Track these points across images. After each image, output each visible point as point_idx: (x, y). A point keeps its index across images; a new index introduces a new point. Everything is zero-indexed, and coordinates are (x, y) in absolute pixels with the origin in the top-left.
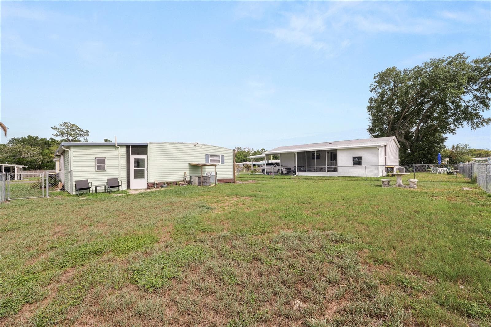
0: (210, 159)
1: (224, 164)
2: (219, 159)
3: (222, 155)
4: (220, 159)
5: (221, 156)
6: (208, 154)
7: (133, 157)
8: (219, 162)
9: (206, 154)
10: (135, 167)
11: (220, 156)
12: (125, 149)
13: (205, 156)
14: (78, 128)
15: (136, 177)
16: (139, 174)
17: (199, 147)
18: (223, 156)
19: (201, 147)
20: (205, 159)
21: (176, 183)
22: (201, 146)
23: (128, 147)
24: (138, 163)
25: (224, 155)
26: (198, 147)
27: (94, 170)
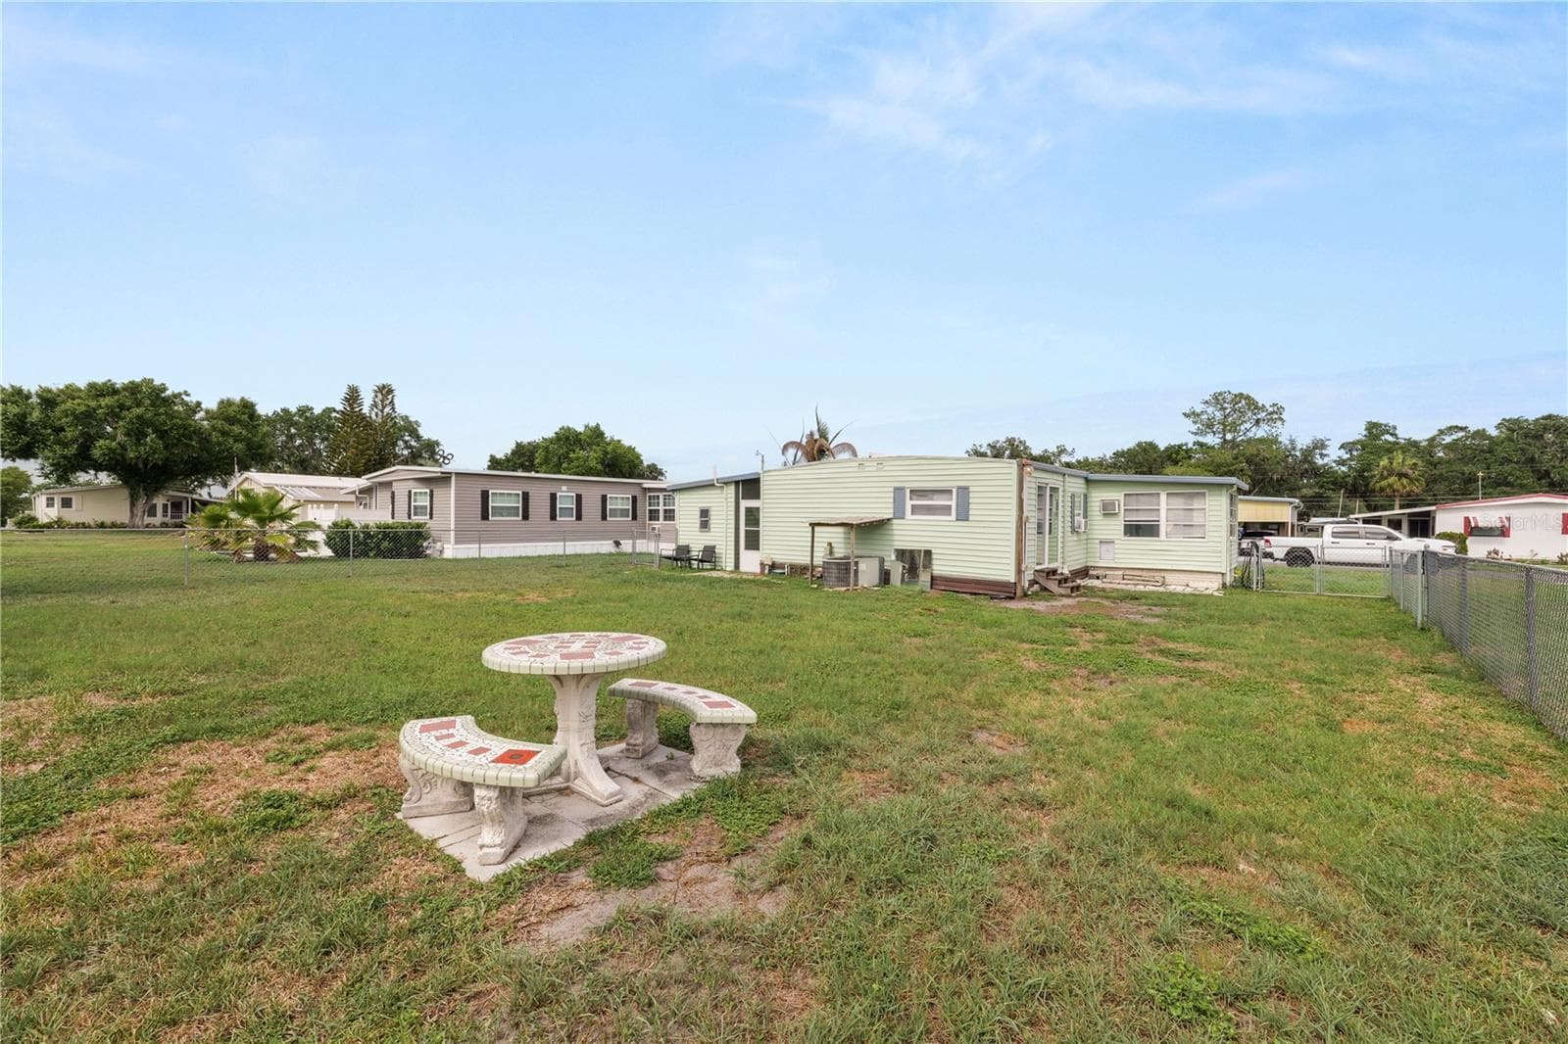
0: (909, 504)
1: (968, 520)
2: (948, 503)
3: (959, 488)
4: (953, 503)
5: (954, 490)
6: (903, 489)
7: (745, 504)
8: (950, 515)
9: (896, 489)
10: (746, 525)
11: (951, 491)
12: (732, 488)
13: (892, 495)
14: (1253, 405)
15: (747, 548)
16: (753, 542)
17: (874, 469)
18: (964, 491)
19: (880, 466)
20: (892, 506)
21: (797, 570)
22: (881, 462)
23: (737, 483)
24: (753, 516)
25: (966, 488)
26: (871, 467)
27: (697, 529)
